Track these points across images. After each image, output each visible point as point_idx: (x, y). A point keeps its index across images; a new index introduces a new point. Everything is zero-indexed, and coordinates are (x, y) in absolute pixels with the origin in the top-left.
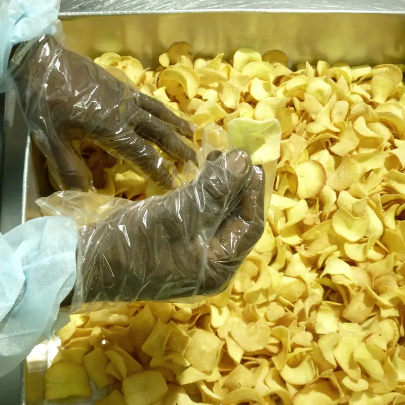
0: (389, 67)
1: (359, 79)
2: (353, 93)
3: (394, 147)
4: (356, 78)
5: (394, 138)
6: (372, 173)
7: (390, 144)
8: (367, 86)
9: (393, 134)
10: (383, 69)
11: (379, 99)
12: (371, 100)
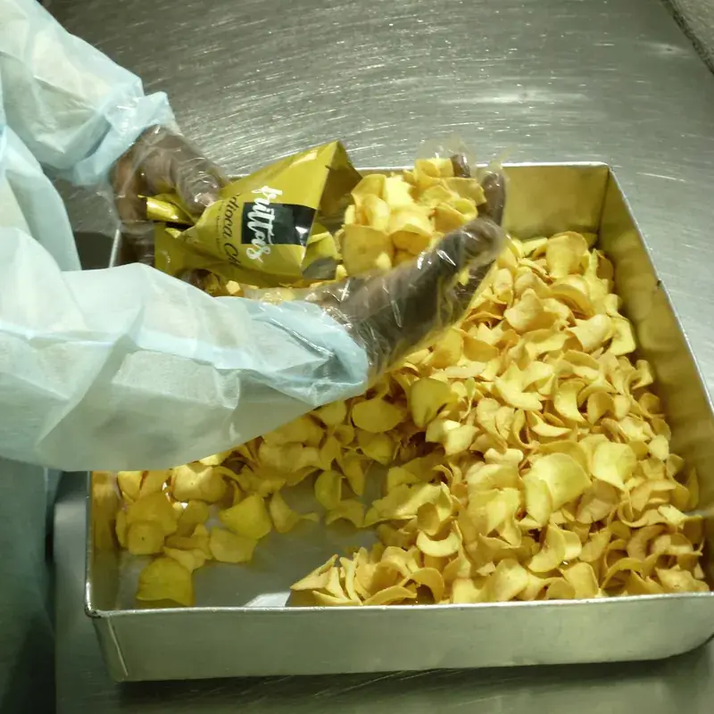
0: (570, 235)
1: (532, 252)
2: (520, 265)
3: (573, 325)
4: (527, 253)
5: (573, 317)
6: (547, 356)
7: (568, 323)
8: (542, 261)
9: (574, 312)
10: (562, 238)
11: (556, 274)
12: (547, 277)
